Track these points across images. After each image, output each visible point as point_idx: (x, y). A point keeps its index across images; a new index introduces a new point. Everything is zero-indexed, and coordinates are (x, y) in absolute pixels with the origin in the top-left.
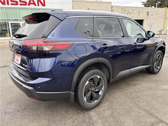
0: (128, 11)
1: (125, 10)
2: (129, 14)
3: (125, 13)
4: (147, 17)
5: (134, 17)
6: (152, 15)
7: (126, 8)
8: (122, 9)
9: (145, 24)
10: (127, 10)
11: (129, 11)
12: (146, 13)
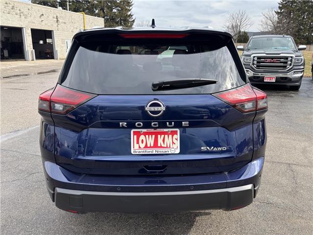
0: (20, 10)
1: (13, 8)
2: (23, 17)
3: (14, 13)
4: (57, 26)
5: (34, 23)
6: (65, 23)
7: (16, 4)
8: (6, 5)
9: (57, 39)
10: (18, 9)
11: (22, 10)
12: (54, 18)
